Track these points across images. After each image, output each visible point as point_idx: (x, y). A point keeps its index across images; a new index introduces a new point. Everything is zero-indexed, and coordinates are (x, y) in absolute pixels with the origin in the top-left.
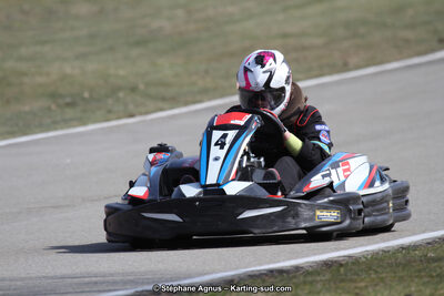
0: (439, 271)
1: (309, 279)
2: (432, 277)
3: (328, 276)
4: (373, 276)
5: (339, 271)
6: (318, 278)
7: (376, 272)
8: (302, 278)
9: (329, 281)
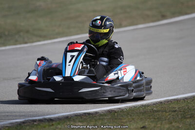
0: (158, 116)
1: (102, 117)
2: (155, 119)
3: (110, 117)
4: (129, 117)
5: (114, 115)
6: (105, 118)
7: (131, 116)
8: (98, 117)
9: (110, 119)
